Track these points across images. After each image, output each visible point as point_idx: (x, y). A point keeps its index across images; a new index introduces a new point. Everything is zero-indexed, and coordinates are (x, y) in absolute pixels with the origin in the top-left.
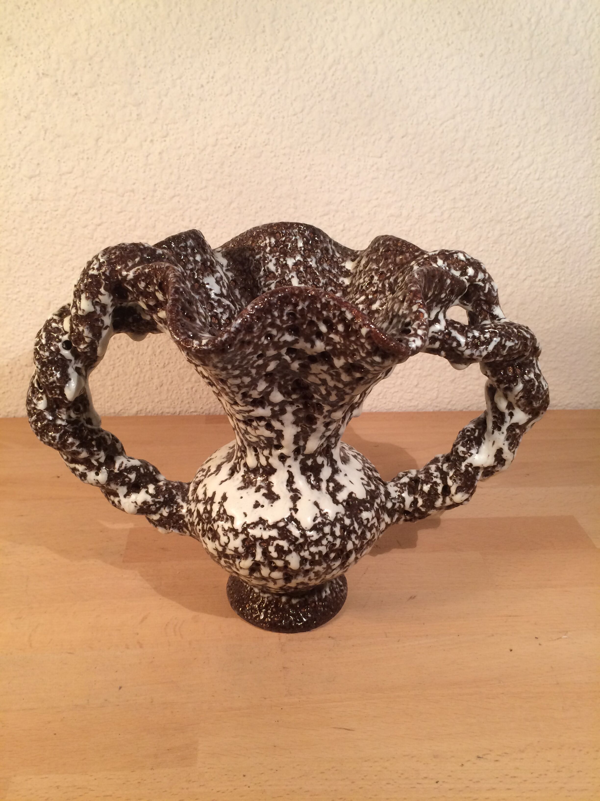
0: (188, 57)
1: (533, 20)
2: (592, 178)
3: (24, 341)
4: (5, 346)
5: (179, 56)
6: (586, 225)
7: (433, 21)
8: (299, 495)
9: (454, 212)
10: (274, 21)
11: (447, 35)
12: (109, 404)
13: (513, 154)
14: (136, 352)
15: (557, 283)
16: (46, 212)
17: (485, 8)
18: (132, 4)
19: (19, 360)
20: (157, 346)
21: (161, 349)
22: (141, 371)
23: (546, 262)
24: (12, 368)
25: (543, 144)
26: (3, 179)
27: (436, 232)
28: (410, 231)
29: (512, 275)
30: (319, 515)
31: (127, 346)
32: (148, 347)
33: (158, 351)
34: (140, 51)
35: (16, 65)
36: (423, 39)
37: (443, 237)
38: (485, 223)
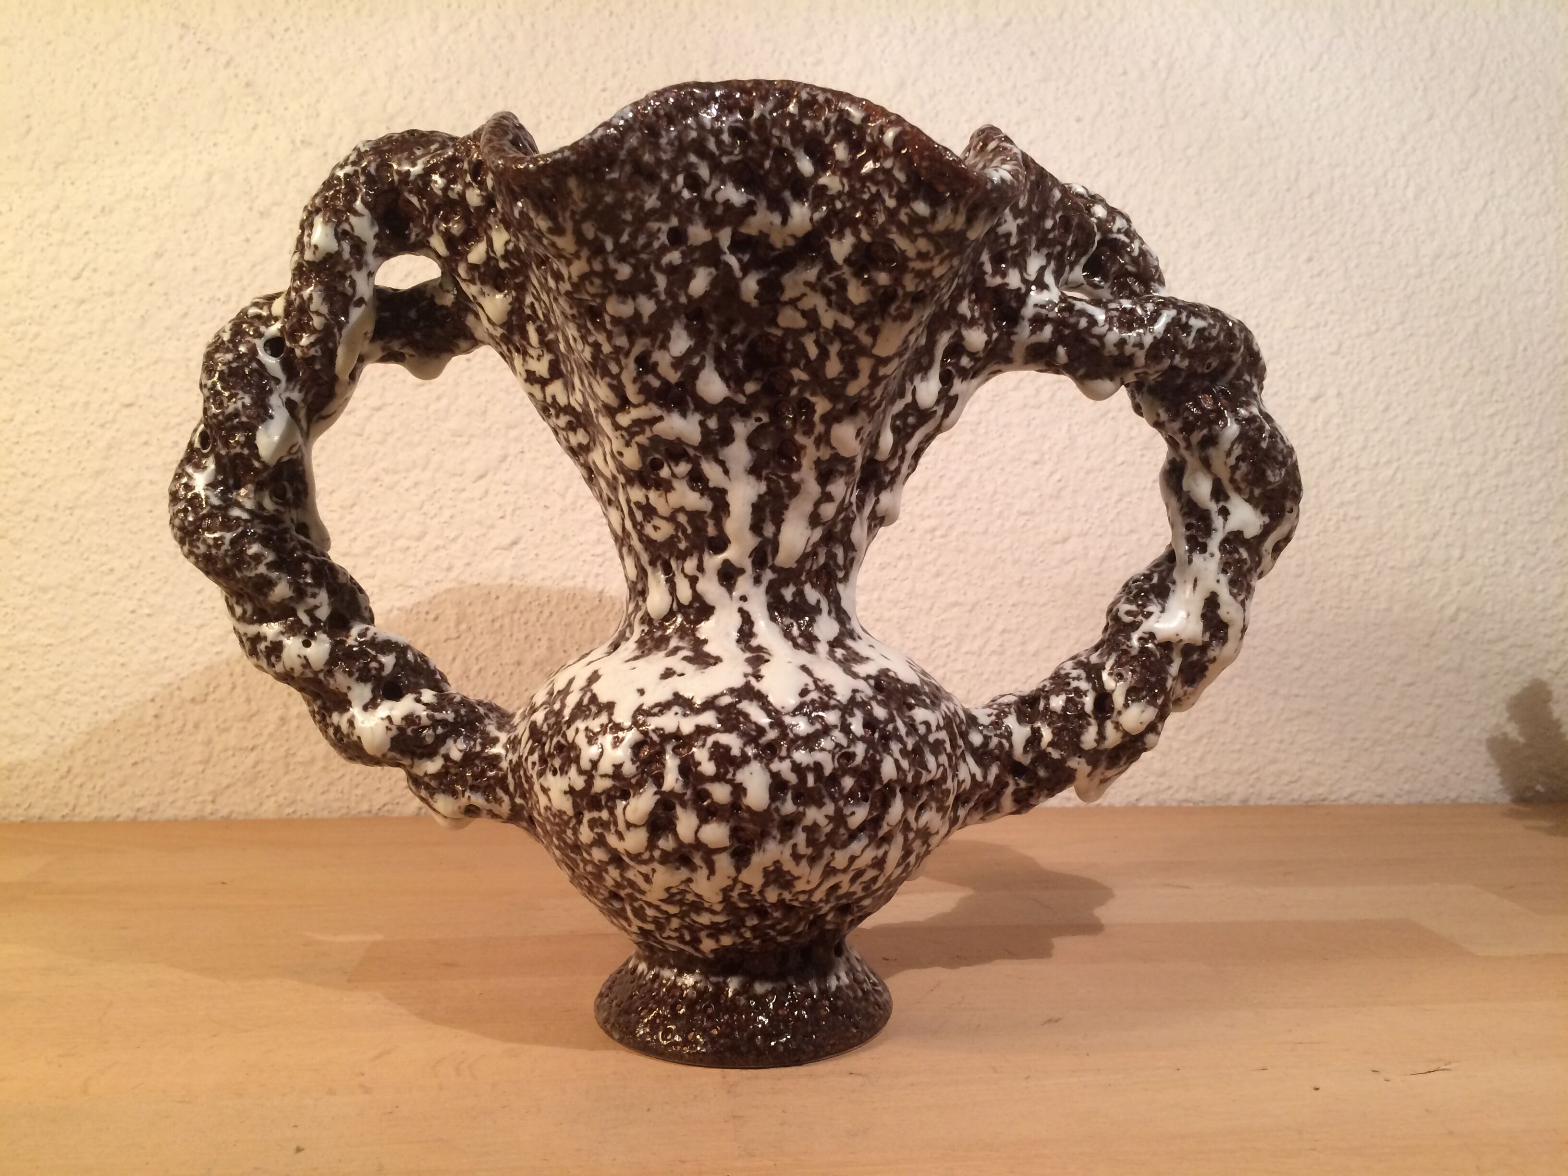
0: (562, 119)
1: (1162, 64)
2: (1311, 328)
3: (197, 645)
4: (154, 657)
5: (548, 118)
6: (1316, 416)
7: (989, 65)
8: (766, 657)
9: (1060, 389)
10: (714, 63)
11: (1014, 87)
12: (359, 791)
17: (1076, 45)
18: (471, 35)
19: (179, 688)
20: (473, 659)
24: (161, 707)
25: (1210, 268)
26: (203, 323)
27: (1028, 425)
28: (979, 423)
30: (812, 687)
32: (454, 659)
33: (475, 668)
34: (479, 107)
35: (255, 128)
36: (973, 93)
37: (1044, 437)
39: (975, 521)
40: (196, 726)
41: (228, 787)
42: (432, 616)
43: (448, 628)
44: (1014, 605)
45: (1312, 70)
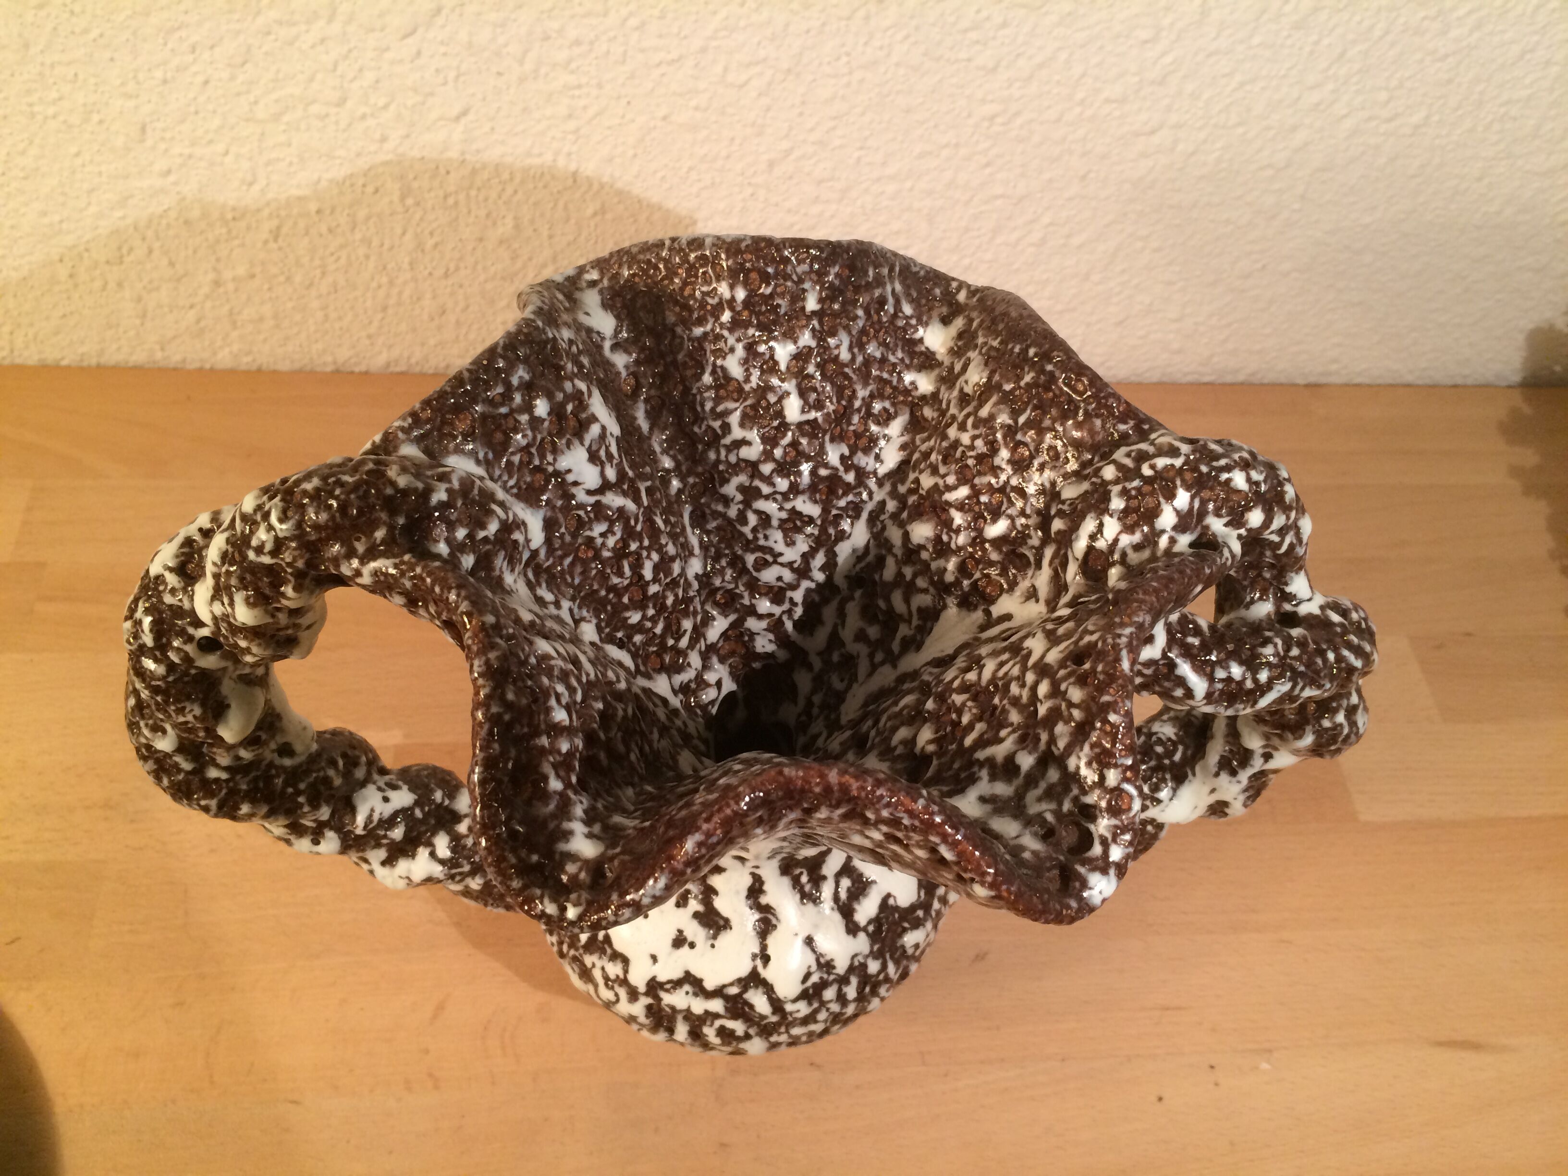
8: (774, 921)
14: (375, 243)
15: (1418, 126)
19: (87, 250)
22: (391, 283)
23: (1409, 78)
24: (73, 267)
30: (814, 967)
31: (353, 229)
33: (430, 243)
40: (120, 285)
41: (175, 337)
42: (370, 189)
43: (391, 202)
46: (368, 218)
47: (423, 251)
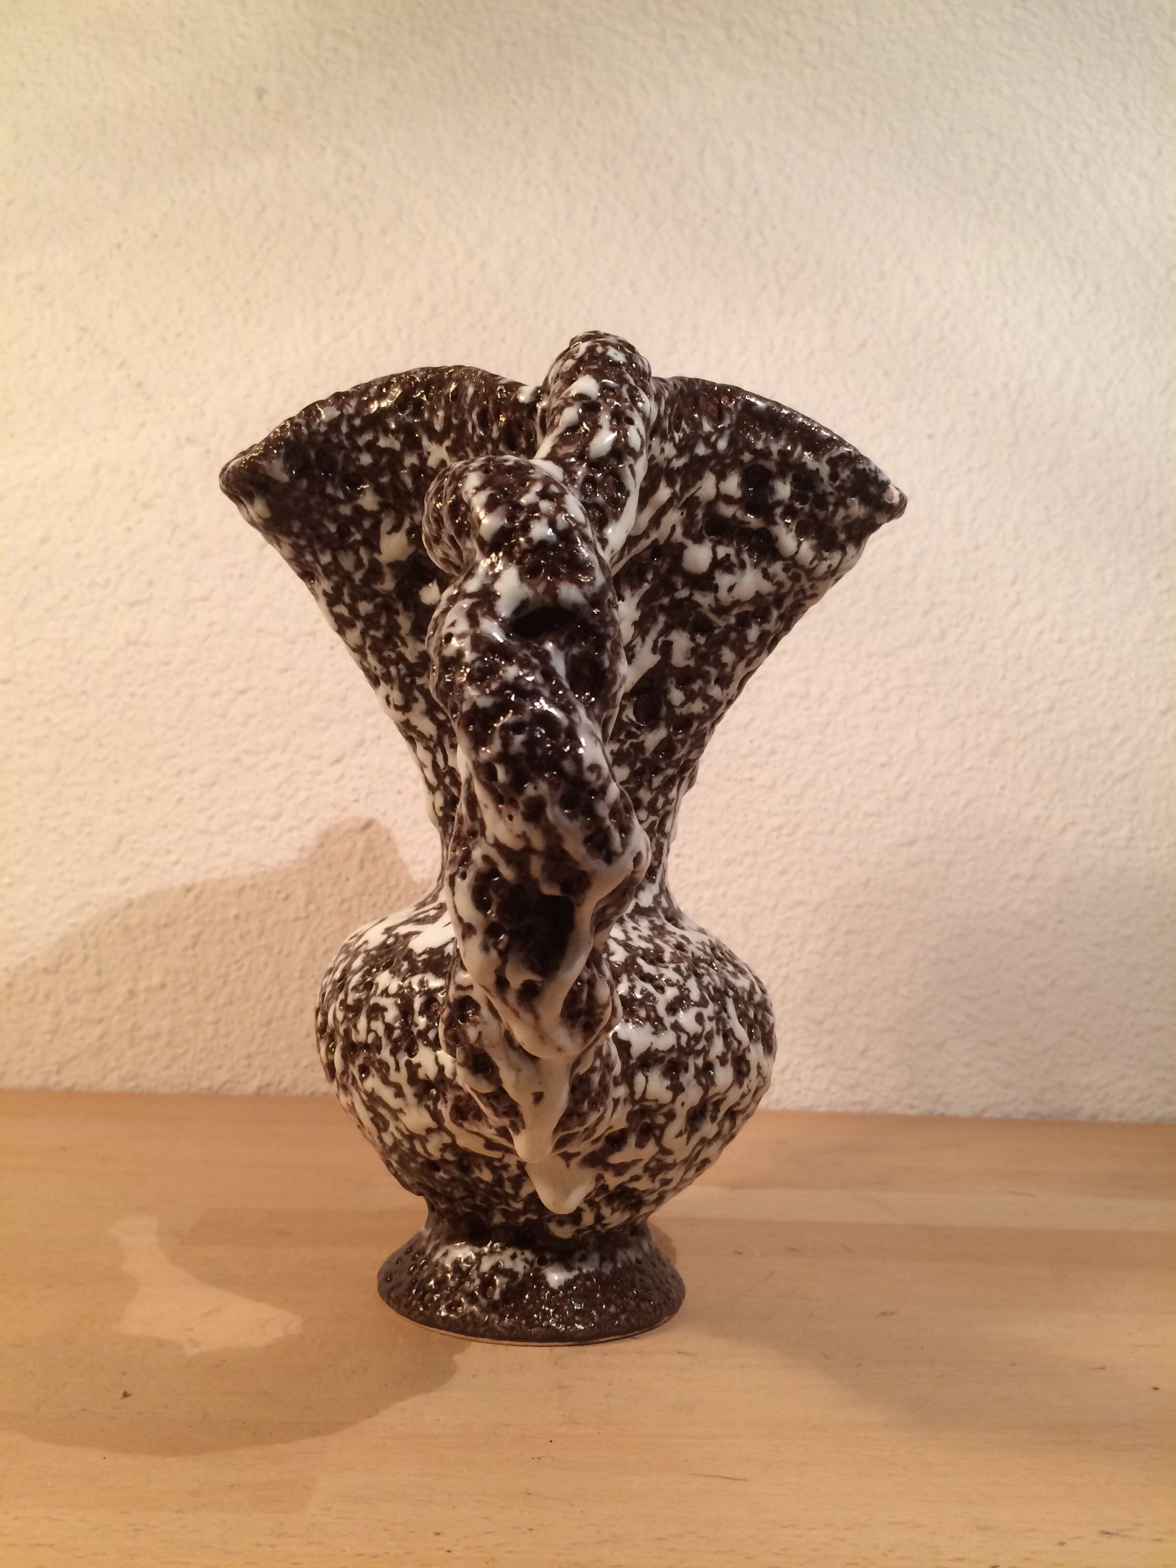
1: (1012, 386)
4: (12, 926)
7: (844, 383)
9: (908, 693)
13: (1005, 596)
14: (276, 950)
15: (1130, 839)
16: (149, 666)
17: (928, 367)
19: (33, 958)
21: (328, 945)
22: (281, 992)
23: (1101, 796)
24: (15, 976)
25: (1059, 581)
27: (877, 728)
28: (827, 724)
29: (1037, 818)
31: (260, 936)
32: (302, 939)
33: (322, 948)
35: (143, 425)
37: (892, 740)
38: (969, 716)
39: (822, 820)
40: (47, 996)
41: (74, 1058)
42: (282, 895)
43: (297, 908)
44: (859, 906)
45: (1161, 394)
46: (276, 924)
47: (314, 958)
